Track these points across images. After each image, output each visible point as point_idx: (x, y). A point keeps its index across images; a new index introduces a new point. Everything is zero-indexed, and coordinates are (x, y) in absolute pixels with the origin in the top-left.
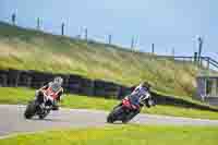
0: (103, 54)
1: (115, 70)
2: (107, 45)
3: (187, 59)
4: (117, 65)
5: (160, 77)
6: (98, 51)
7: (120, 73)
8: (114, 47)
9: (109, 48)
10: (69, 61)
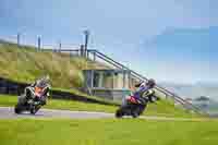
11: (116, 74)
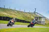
0: (13, 12)
1: (16, 15)
2: (14, 10)
3: (32, 13)
4: (16, 14)
5: (27, 17)
6: (12, 11)
7: (17, 16)
8: (16, 10)
9: (15, 11)
10: (6, 14)
11: (42, 18)
